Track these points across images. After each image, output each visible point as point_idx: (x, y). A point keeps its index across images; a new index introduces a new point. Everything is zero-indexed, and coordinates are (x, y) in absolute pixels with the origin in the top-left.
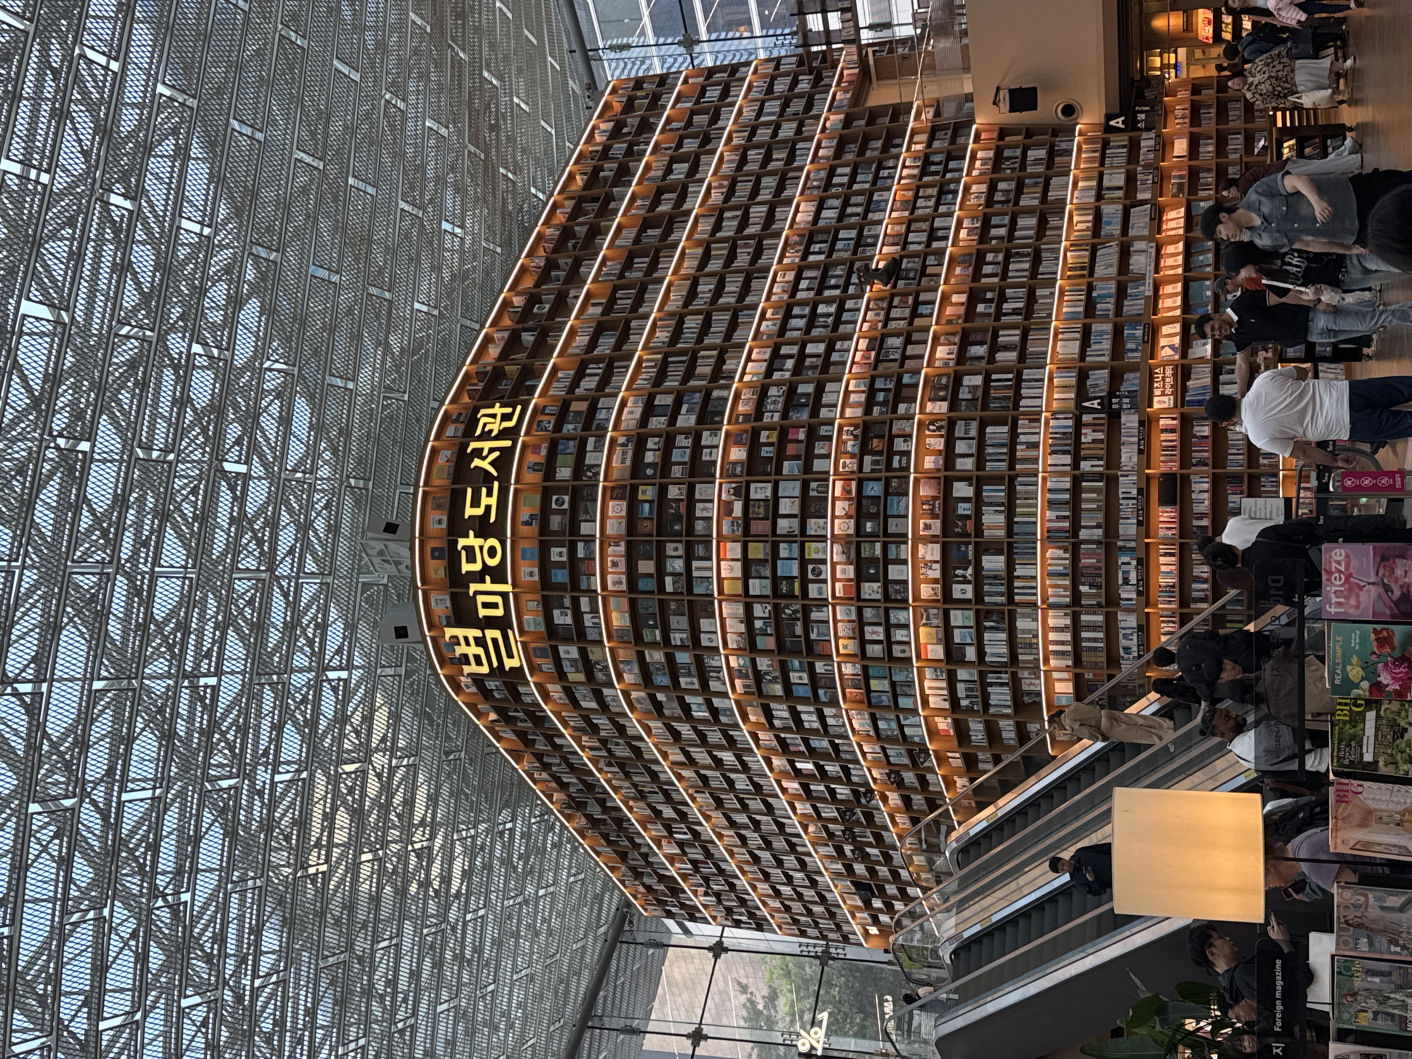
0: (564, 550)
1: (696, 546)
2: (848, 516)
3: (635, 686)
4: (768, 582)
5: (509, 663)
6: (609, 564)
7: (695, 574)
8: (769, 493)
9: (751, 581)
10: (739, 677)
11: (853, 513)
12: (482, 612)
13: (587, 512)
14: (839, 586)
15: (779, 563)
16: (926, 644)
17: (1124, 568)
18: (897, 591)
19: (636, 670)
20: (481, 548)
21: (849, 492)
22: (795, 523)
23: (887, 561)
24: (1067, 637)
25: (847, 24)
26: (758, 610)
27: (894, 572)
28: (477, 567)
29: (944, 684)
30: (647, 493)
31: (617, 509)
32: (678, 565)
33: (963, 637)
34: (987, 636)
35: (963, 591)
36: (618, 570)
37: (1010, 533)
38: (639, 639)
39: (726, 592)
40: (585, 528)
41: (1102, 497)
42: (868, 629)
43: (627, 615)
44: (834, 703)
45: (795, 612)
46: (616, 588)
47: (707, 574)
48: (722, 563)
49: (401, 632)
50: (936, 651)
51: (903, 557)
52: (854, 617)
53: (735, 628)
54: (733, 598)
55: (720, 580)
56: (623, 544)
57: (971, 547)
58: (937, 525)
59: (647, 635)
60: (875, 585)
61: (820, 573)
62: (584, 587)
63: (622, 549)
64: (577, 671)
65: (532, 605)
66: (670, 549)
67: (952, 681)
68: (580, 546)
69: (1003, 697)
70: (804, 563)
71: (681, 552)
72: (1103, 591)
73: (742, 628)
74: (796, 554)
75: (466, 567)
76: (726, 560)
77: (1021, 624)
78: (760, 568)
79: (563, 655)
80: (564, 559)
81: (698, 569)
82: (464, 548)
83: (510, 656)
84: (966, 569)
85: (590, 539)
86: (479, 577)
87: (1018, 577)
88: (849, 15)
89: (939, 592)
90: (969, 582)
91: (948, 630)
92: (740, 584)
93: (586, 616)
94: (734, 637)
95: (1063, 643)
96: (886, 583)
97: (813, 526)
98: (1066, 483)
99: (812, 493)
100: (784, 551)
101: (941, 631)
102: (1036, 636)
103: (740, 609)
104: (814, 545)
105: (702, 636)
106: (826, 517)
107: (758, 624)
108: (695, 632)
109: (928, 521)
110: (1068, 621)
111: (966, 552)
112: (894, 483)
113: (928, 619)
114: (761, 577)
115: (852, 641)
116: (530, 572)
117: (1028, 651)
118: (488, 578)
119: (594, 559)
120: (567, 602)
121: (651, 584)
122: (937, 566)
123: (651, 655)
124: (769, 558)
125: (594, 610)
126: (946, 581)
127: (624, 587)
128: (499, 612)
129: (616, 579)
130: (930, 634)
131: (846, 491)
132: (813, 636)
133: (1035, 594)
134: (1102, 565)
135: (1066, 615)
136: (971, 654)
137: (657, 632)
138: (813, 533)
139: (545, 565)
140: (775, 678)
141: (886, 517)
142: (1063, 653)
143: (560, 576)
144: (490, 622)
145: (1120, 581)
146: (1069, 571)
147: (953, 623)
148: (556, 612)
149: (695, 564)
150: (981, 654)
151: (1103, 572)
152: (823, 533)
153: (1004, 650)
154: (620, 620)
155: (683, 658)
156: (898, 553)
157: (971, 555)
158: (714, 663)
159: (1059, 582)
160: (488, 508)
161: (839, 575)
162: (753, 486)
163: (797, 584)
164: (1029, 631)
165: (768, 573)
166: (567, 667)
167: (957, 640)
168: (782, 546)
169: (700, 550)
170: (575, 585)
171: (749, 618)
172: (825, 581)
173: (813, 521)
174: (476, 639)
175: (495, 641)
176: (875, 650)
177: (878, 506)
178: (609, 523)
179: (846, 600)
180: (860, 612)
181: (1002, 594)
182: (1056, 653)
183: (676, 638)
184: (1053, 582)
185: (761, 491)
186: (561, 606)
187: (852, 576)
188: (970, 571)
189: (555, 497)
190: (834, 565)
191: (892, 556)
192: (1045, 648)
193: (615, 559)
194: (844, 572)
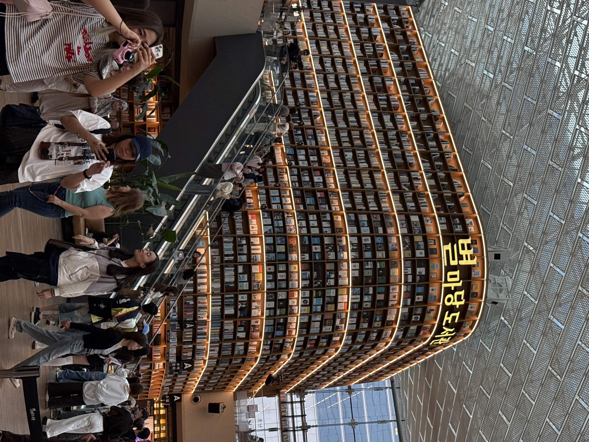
0: (416, 300)
1: (358, 307)
2: (291, 323)
3: (392, 235)
4: (327, 295)
5: (449, 247)
6: (397, 297)
7: (359, 296)
8: (324, 328)
9: (334, 295)
10: (343, 246)
11: (288, 325)
12: (457, 273)
13: (405, 316)
14: (296, 296)
15: (321, 304)
16: (260, 273)
17: (175, 314)
18: (271, 297)
19: (390, 245)
20: (454, 301)
21: (289, 331)
22: (313, 319)
23: (275, 309)
24: (199, 281)
25: (284, 410)
26: (332, 282)
27: (272, 304)
28: (457, 293)
29: (253, 252)
30: (377, 324)
31: (391, 317)
32: (366, 298)
33: (243, 277)
34: (233, 279)
35: (243, 298)
36: (393, 294)
37: (222, 324)
38: (387, 263)
39: (346, 289)
40: (406, 310)
41: (184, 336)
42: (284, 278)
43: (391, 274)
44: (302, 236)
45: (316, 283)
46: (395, 287)
47: (354, 297)
48: (346, 301)
49: (497, 257)
50: (255, 269)
51: (268, 311)
52: (290, 282)
53: (343, 273)
54: (343, 286)
55: (348, 294)
56: (390, 305)
57: (239, 315)
58: (253, 323)
59: (383, 265)
60: (280, 298)
61: (304, 302)
62: (409, 287)
63: (390, 303)
64: (417, 242)
65: (434, 276)
66: (369, 305)
67: (249, 254)
68: (409, 303)
69: (227, 247)
70: (311, 305)
71: (364, 304)
72: (184, 302)
73: (340, 273)
74: (314, 307)
75: (462, 293)
76: (345, 303)
77: (218, 286)
78: (330, 300)
79: (423, 251)
80: (417, 297)
81: (358, 298)
82: (462, 300)
83: (447, 251)
84: (241, 307)
85: (405, 306)
86: (457, 289)
87: (219, 306)
88: (283, 414)
89: (253, 297)
90: (240, 302)
91: (250, 281)
92: (339, 293)
93: (410, 273)
94: (344, 268)
95: (201, 278)
96: (275, 300)
97: (306, 319)
98: (198, 341)
99: (305, 330)
100: (319, 308)
101: (253, 279)
102: (212, 280)
103: (340, 282)
104: (306, 312)
105: (358, 268)
106: (300, 323)
107: (333, 276)
108: (361, 270)
109: (256, 324)
110: (199, 288)
111: (241, 313)
112: (270, 336)
113: (258, 285)
114: (330, 297)
115: (292, 270)
116: (434, 290)
117: (216, 273)
118: (453, 289)
119: (404, 298)
120: (418, 278)
121: (379, 290)
122: (253, 307)
123: (383, 255)
124: (325, 305)
125: (406, 276)
126: (250, 301)
127: (391, 287)
128: (450, 273)
129: (395, 291)
130: (258, 278)
131: (290, 332)
132: (309, 273)
133: (212, 299)
134: (184, 313)
135: (199, 291)
136: (240, 269)
137: (378, 267)
138: (306, 317)
139: (426, 294)
140: (327, 248)
141: (274, 325)
142: (201, 273)
143: (420, 290)
144: (454, 268)
145: (177, 308)
146: (198, 309)
147: (247, 283)
148: (424, 273)
149: (359, 300)
150: (236, 271)
151: (184, 310)
152: (302, 317)
153: (226, 274)
154: (395, 272)
155: (368, 255)
156: (270, 312)
157: (239, 312)
158: (354, 254)
159: (202, 305)
160: (449, 316)
161: (296, 300)
162: (331, 330)
163: (314, 295)
164: (215, 282)
165: (327, 299)
166: (422, 244)
167: (246, 276)
168: (320, 310)
169: (356, 306)
170: (414, 288)
171: (336, 279)
172: (302, 298)
173: (305, 321)
174: (462, 259)
175: (454, 259)
176: (282, 267)
177: (277, 328)
178: (395, 313)
179: (294, 289)
180: (288, 284)
181: (226, 298)
182: (204, 273)
183: (370, 265)
184: (205, 305)
185: (327, 329)
186: (421, 276)
187: (290, 301)
188: (239, 307)
189: (418, 320)
190: (298, 305)
191: (272, 311)
192: (208, 275)
193: (394, 299)
194: (293, 302)
